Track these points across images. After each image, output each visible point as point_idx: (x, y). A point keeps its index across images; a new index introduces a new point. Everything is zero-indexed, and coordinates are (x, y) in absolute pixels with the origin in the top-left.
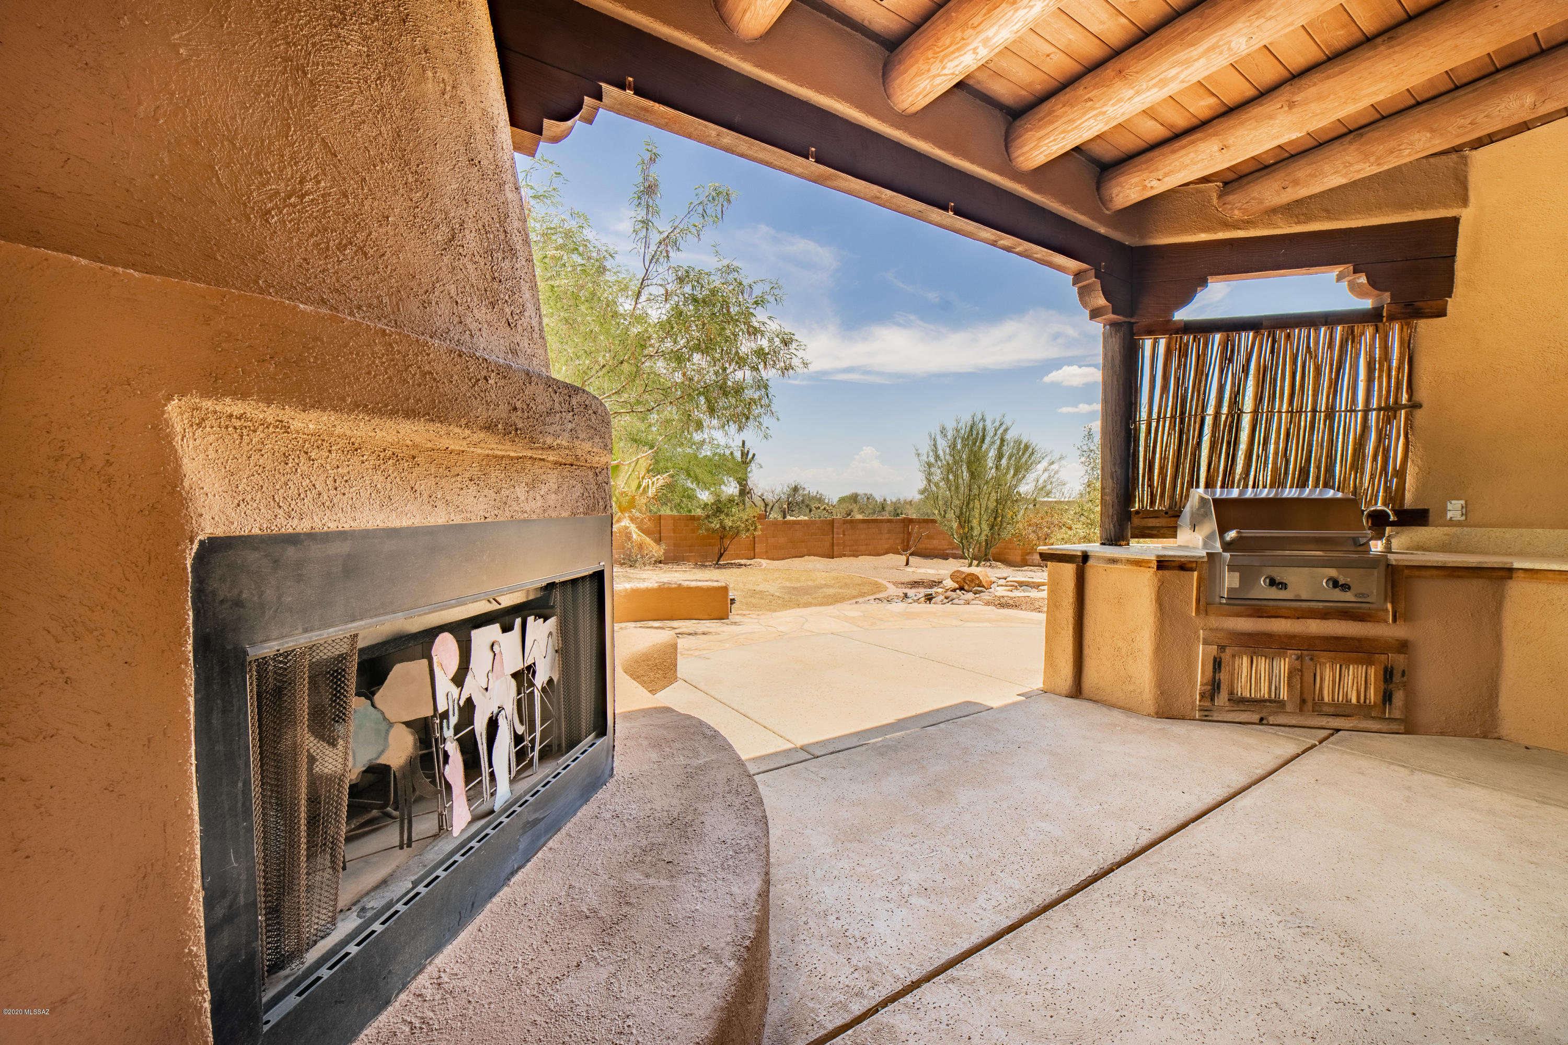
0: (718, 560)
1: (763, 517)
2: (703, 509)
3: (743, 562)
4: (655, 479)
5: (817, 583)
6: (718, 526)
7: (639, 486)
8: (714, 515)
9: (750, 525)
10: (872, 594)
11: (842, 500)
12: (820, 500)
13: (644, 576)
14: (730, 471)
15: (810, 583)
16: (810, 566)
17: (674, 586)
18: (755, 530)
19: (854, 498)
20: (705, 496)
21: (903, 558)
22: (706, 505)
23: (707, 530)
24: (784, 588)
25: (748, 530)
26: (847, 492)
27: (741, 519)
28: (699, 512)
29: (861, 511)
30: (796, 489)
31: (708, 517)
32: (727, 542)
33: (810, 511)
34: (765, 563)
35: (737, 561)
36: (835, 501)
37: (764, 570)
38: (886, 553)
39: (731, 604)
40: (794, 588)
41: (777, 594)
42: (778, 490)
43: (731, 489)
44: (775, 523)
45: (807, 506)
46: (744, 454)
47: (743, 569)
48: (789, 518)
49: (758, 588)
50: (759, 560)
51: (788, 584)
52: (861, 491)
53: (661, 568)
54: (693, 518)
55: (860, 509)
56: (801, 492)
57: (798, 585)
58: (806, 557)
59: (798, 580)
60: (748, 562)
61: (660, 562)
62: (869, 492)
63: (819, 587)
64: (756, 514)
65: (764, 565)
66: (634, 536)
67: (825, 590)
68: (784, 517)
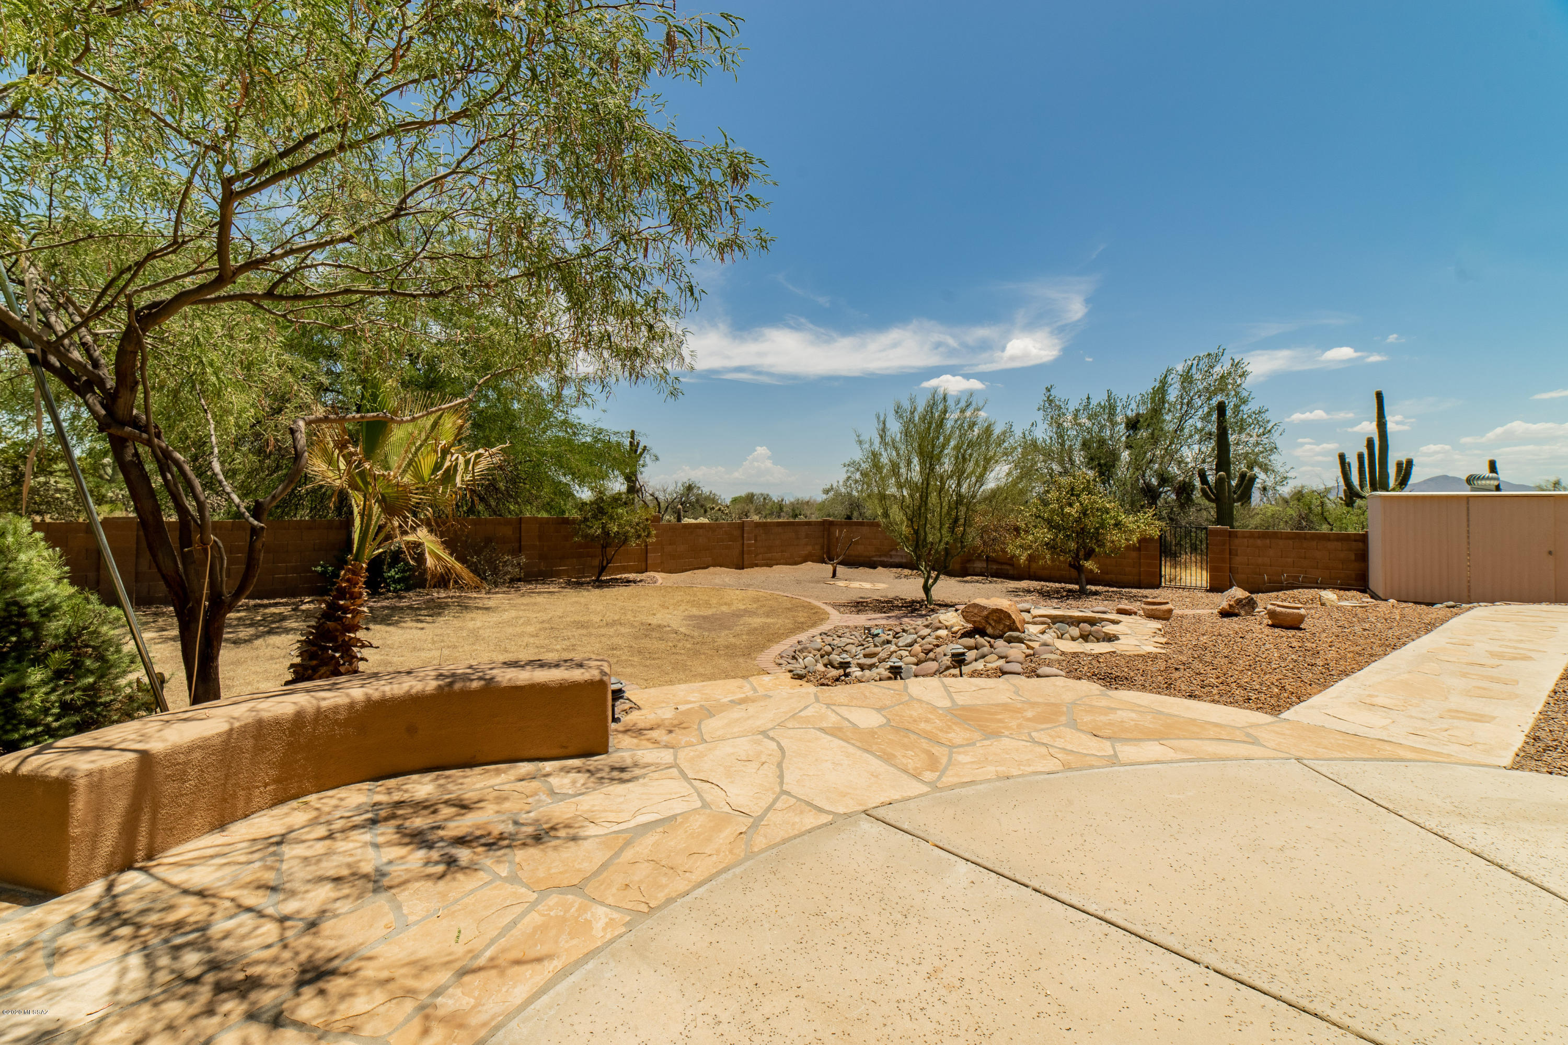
0: (600, 575)
1: (657, 520)
2: (580, 510)
3: (632, 576)
4: (472, 455)
5: (734, 608)
6: (599, 532)
7: (437, 467)
8: (595, 517)
9: (642, 530)
10: (814, 625)
11: (735, 501)
12: (714, 501)
13: (491, 603)
14: (618, 464)
15: (724, 609)
16: (717, 581)
17: (475, 685)
18: (648, 536)
19: (750, 498)
20: (585, 494)
21: (829, 568)
22: (584, 504)
23: (586, 536)
24: (691, 617)
25: (639, 536)
26: (742, 492)
27: (629, 523)
28: (575, 515)
29: (758, 511)
30: (690, 488)
31: (586, 520)
32: (611, 551)
33: (706, 511)
34: (660, 577)
35: (624, 576)
36: (728, 502)
37: (660, 588)
38: (805, 561)
39: (615, 699)
40: (705, 618)
41: (683, 630)
42: (671, 489)
43: (617, 485)
44: (671, 528)
45: (702, 506)
46: (634, 446)
47: (631, 589)
48: (686, 521)
49: (654, 621)
50: (652, 574)
51: (695, 611)
52: (757, 491)
53: (518, 589)
54: (566, 521)
55: (756, 510)
56: (695, 491)
57: (709, 612)
58: (711, 569)
59: (708, 604)
60: (639, 577)
61: (519, 580)
62: (765, 492)
63: (738, 615)
64: (649, 516)
65: (660, 581)
66: (430, 562)
67: (747, 619)
68: (679, 520)
